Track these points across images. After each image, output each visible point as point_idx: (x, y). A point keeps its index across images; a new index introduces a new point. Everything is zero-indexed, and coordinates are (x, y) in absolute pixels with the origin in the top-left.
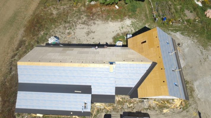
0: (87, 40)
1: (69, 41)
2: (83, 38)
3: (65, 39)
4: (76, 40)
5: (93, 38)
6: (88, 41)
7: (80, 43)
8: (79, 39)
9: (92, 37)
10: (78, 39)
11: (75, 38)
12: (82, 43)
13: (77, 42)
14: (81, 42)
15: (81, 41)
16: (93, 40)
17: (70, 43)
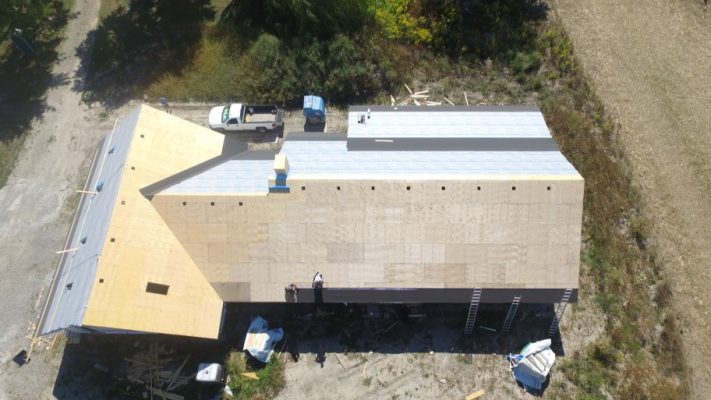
0: (395, 374)
1: (468, 368)
2: (411, 386)
3: (487, 376)
4: (439, 374)
5: (367, 382)
6: (390, 368)
7: (420, 355)
8: (427, 376)
9: (372, 388)
10: (432, 378)
11: (448, 381)
12: (411, 355)
13: (433, 360)
14: (418, 361)
15: (418, 370)
16: (370, 375)
17: (463, 355)
